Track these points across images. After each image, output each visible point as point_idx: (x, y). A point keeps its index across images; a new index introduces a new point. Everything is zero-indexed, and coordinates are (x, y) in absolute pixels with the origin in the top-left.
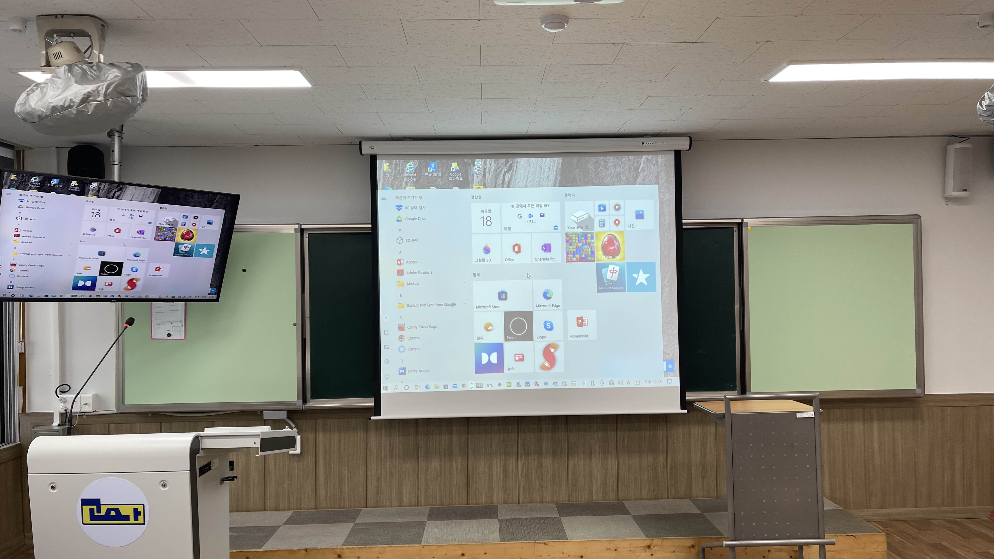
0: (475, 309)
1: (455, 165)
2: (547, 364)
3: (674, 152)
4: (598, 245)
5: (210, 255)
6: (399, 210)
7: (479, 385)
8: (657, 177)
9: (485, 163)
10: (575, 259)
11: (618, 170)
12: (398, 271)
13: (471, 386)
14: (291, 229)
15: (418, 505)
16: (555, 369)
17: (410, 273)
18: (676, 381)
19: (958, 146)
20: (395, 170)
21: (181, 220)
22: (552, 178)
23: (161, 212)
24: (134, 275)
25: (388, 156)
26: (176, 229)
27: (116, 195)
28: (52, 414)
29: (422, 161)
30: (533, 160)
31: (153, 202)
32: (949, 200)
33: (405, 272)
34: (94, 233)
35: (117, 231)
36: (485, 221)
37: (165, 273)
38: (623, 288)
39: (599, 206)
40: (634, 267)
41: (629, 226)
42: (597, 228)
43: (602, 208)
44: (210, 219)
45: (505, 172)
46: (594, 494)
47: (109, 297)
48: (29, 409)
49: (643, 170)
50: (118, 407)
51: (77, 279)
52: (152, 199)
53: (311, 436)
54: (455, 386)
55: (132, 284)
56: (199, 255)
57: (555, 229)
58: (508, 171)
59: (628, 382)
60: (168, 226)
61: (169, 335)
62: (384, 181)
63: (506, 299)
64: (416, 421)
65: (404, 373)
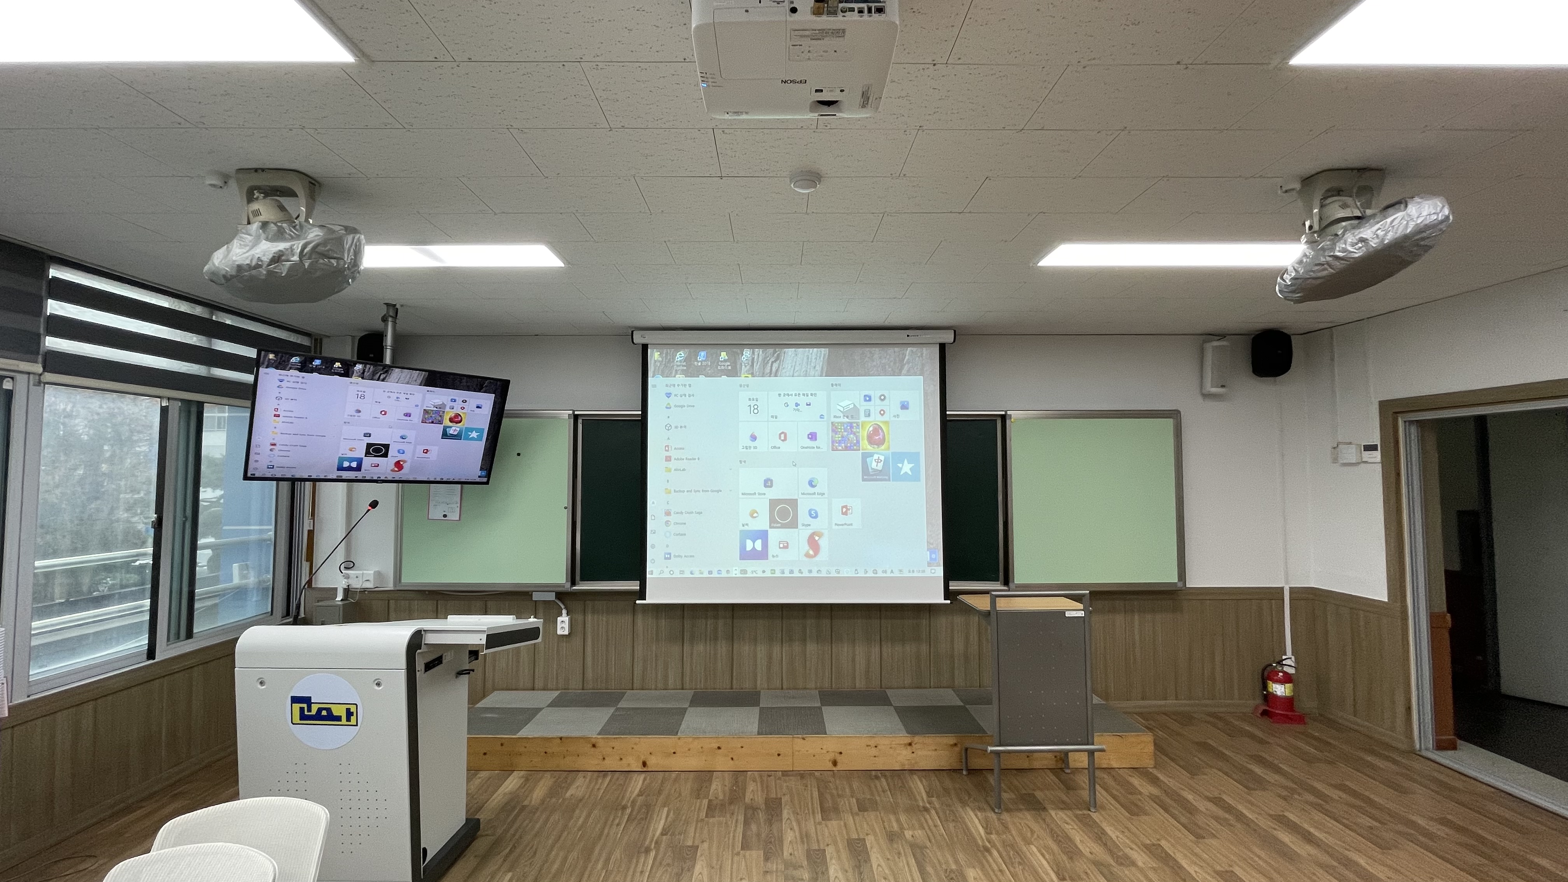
0: (741, 496)
1: (724, 355)
2: (811, 552)
3: (938, 346)
4: (864, 434)
5: (479, 438)
6: (668, 397)
7: (744, 571)
8: (922, 369)
9: (753, 353)
10: (840, 448)
11: (883, 361)
12: (666, 457)
13: (735, 572)
14: (566, 414)
15: (682, 689)
16: (817, 559)
17: (678, 459)
18: (940, 572)
19: (1216, 343)
20: (666, 359)
21: (449, 404)
22: (818, 368)
23: (428, 395)
24: (400, 457)
25: (657, 345)
26: (444, 412)
27: (382, 377)
28: (336, 589)
29: (692, 350)
30: (800, 350)
31: (420, 385)
32: (1206, 396)
33: (673, 459)
34: (358, 414)
35: (383, 413)
36: (752, 409)
37: (433, 455)
38: (887, 477)
39: (865, 396)
40: (900, 457)
41: (895, 416)
42: (863, 418)
43: (868, 398)
44: (479, 402)
45: (773, 362)
46: (857, 681)
47: (375, 478)
48: (315, 584)
49: (908, 362)
50: (395, 584)
51: (341, 460)
52: (419, 382)
53: (580, 617)
54: (719, 572)
55: (399, 465)
56: (467, 438)
57: (821, 418)
58: (775, 361)
59: (892, 572)
60: (435, 409)
61: (445, 516)
62: (655, 370)
63: (771, 486)
64: (683, 606)
65: (670, 558)
